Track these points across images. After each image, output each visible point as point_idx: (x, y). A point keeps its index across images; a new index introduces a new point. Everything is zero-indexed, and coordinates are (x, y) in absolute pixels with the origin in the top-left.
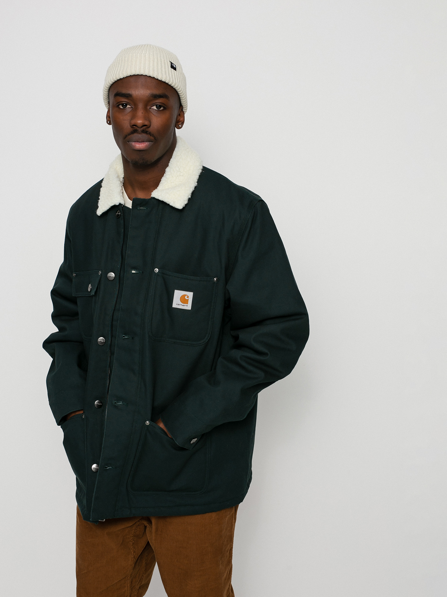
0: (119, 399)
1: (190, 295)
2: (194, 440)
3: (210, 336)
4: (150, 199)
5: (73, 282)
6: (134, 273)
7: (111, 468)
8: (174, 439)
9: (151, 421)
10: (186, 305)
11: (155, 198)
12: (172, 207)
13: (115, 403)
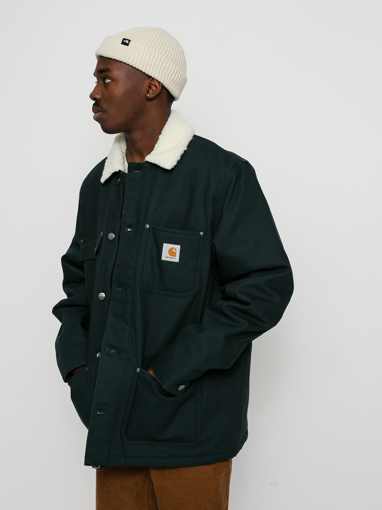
0: (112, 347)
1: (177, 248)
2: (182, 387)
3: (198, 288)
4: (144, 163)
5: (80, 248)
6: (129, 231)
7: (104, 413)
8: (161, 384)
9: (142, 368)
10: (174, 257)
11: (148, 161)
12: (163, 168)
13: (109, 351)
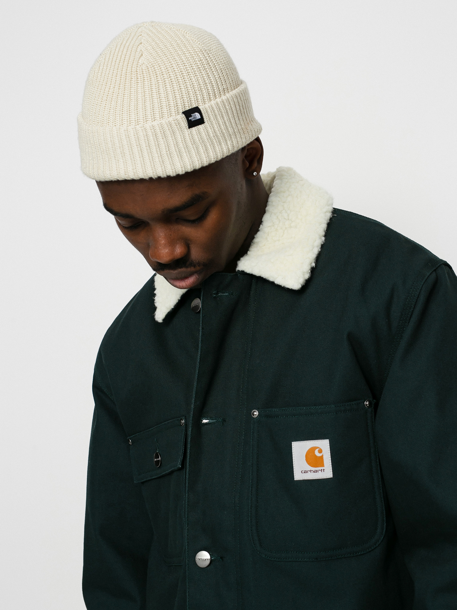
1: (323, 446)
10: (320, 468)
11: (246, 272)
12: (279, 287)
